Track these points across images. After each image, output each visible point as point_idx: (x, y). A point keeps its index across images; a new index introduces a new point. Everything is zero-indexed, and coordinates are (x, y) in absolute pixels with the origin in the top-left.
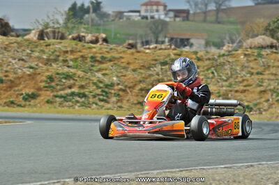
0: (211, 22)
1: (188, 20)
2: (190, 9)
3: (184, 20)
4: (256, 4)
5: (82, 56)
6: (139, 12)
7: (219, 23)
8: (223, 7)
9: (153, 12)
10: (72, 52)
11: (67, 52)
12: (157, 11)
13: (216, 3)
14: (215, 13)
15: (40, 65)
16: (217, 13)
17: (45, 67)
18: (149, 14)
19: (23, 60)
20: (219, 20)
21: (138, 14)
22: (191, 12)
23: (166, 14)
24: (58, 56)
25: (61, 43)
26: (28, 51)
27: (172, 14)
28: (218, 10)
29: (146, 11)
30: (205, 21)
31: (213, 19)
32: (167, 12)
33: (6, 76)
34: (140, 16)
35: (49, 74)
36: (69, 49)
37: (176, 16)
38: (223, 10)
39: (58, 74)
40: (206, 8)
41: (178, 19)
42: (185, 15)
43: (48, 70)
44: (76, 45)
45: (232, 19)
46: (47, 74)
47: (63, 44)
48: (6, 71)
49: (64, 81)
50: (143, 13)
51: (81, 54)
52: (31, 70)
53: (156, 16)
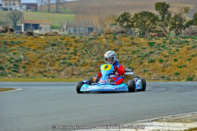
0: (53, 12)
1: (37, 11)
2: (38, 3)
3: (34, 11)
6: (1, 5)
7: (59, 13)
8: (61, 1)
9: (11, 5)
12: (14, 4)
14: (55, 5)
16: (57, 6)
18: (8, 7)
20: (59, 11)
22: (39, 5)
23: (21, 7)
27: (25, 7)
28: (58, 4)
29: (6, 4)
30: (49, 11)
31: (55, 10)
32: (21, 5)
34: (1, 8)
37: (28, 8)
38: (61, 3)
40: (49, 2)
41: (29, 10)
42: (34, 7)
45: (68, 10)
50: (3, 6)
53: (14, 8)
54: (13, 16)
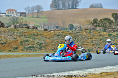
0: (36, 18)
1: (26, 17)
2: (27, 12)
3: (24, 17)
4: (52, 10)
5: (31, 34)
6: (5, 13)
7: (39, 18)
8: (40, 11)
9: (11, 13)
10: (27, 32)
11: (25, 32)
12: (13, 13)
13: (37, 10)
14: (37, 13)
15: (17, 37)
16: (38, 14)
17: (19, 38)
19: (11, 36)
20: (39, 16)
21: (5, 14)
22: (27, 13)
23: (17, 14)
24: (22, 34)
25: (22, 29)
26: (12, 32)
27: (19, 15)
28: (38, 13)
29: (8, 13)
30: (33, 17)
31: (36, 16)
32: (17, 13)
33: (7, 41)
34: (6, 15)
35: (21, 40)
36: (26, 31)
37: (21, 15)
38: (40, 12)
39: (24, 40)
40: (33, 12)
41: (22, 16)
42: (24, 15)
43: (20, 39)
44: (28, 30)
45: (44, 16)
46: (20, 40)
47: (23, 30)
48: (7, 40)
49: (26, 42)
51: (30, 33)
52: (15, 39)
53: (13, 15)
54: (13, 19)
